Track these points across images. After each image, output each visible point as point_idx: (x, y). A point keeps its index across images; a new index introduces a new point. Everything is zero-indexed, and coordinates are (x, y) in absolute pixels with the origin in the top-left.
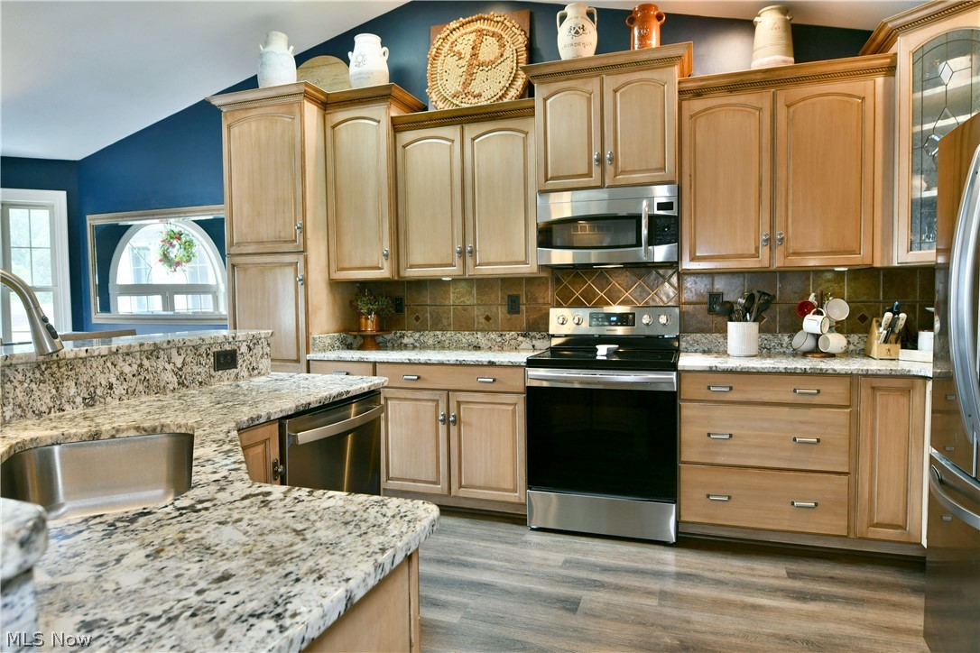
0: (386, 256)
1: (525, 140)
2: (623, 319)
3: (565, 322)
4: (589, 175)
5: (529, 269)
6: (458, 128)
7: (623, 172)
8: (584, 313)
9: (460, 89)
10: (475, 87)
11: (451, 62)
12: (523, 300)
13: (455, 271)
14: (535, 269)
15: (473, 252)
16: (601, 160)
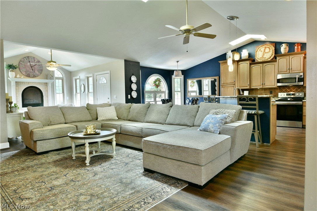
0: (249, 85)
1: (275, 66)
2: (293, 94)
3: (282, 95)
4: (287, 71)
5: (275, 86)
6: (262, 64)
7: (293, 71)
8: (285, 94)
9: (262, 57)
10: (264, 57)
11: (260, 52)
12: (273, 91)
13: (261, 87)
14: (276, 87)
15: (264, 84)
16: (289, 69)
